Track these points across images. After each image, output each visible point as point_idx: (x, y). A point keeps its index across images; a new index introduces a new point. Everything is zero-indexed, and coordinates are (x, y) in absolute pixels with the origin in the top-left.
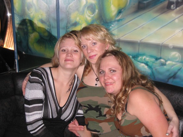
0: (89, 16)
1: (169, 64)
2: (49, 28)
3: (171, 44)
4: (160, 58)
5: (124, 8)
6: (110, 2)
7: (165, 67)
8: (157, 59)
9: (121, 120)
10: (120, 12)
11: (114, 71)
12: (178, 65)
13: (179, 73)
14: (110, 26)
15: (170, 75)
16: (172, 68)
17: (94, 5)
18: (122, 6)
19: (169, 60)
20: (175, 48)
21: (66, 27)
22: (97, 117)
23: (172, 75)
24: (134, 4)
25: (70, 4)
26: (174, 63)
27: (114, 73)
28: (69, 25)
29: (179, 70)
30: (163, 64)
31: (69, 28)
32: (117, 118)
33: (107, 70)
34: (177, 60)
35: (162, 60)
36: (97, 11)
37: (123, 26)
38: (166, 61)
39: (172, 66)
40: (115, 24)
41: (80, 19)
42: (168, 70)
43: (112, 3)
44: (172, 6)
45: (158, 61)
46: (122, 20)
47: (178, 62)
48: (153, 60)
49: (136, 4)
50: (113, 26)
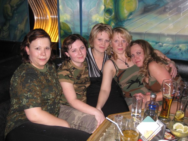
0: (107, 17)
1: (165, 45)
2: (72, 26)
3: (166, 33)
4: (159, 42)
5: (134, 12)
6: (124, 8)
7: (162, 47)
8: (157, 43)
9: (149, 83)
10: (131, 14)
11: (140, 53)
12: (171, 46)
13: (171, 51)
14: (124, 23)
15: (165, 52)
16: (167, 48)
17: (112, 9)
18: (133, 10)
19: (165, 43)
20: (169, 36)
21: (88, 25)
22: (139, 86)
23: (167, 52)
24: (141, 9)
25: (92, 9)
26: (168, 45)
27: (140, 54)
28: (90, 24)
29: (171, 49)
30: (161, 46)
31: (90, 26)
32: (146, 83)
33: (135, 54)
34: (170, 43)
35: (160, 44)
36: (113, 13)
37: (133, 23)
38: (163, 44)
39: (167, 47)
40: (127, 22)
41: (100, 19)
42: (164, 50)
43: (125, 8)
44: (167, 10)
45: (158, 44)
46: (132, 19)
47: (170, 44)
48: (154, 44)
49: (143, 9)
50: (125, 23)
